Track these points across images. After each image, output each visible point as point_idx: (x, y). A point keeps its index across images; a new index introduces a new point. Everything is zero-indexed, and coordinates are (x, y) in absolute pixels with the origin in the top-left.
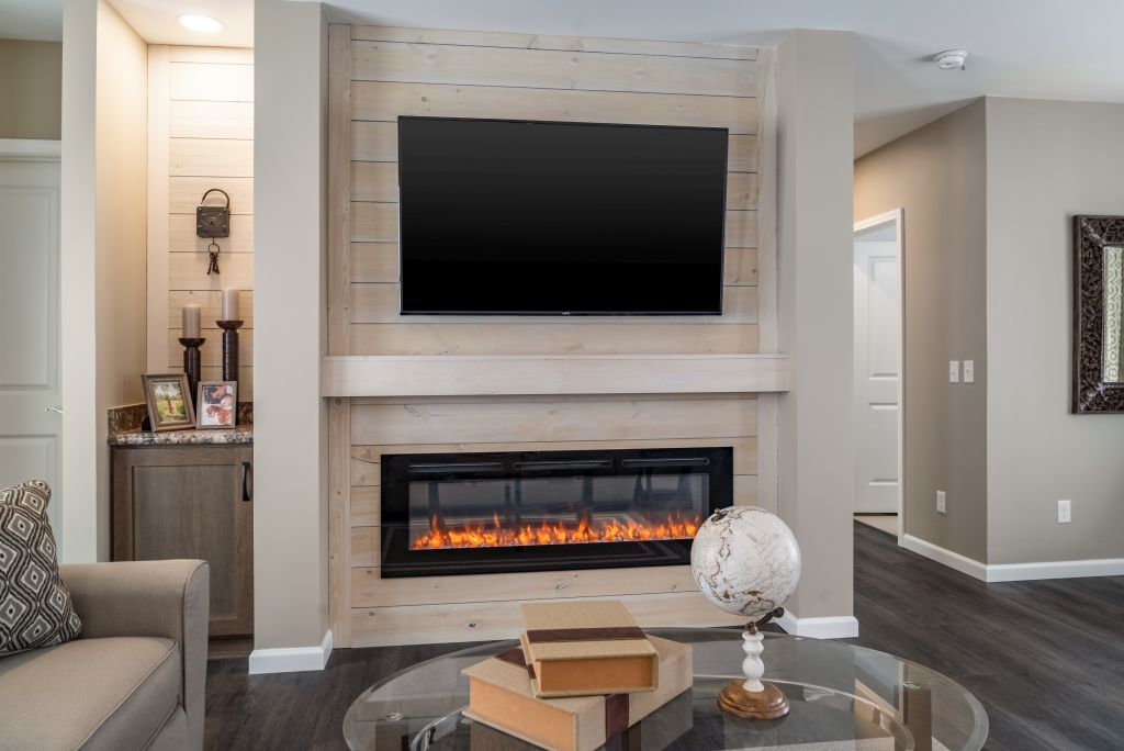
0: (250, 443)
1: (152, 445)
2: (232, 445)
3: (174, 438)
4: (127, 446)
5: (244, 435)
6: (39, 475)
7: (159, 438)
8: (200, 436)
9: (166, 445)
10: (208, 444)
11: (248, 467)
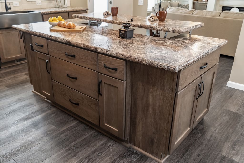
0: (207, 3)
1: (197, 3)
2: (206, 3)
3: (200, 2)
4: (195, 3)
5: (207, 2)
6: (188, 3)
7: (198, 2)
8: (202, 2)
9: (199, 3)
10: (203, 3)
11: (207, 6)
